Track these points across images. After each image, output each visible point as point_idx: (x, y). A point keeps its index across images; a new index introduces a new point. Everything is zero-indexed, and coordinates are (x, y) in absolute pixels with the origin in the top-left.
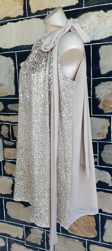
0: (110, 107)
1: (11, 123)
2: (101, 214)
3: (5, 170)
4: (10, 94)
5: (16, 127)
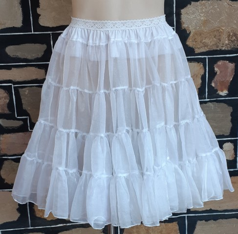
0: (204, 42)
1: (15, 83)
2: (187, 216)
3: (3, 177)
4: (11, 26)
5: (27, 91)
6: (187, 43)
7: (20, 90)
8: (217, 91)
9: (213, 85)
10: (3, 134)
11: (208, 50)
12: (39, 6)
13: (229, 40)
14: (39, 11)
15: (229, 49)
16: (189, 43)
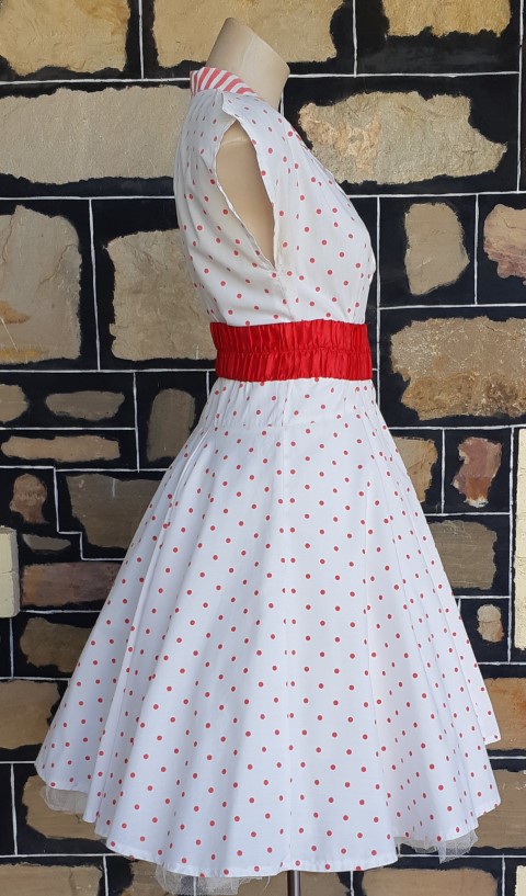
0: (438, 400)
1: (59, 465)
3: (24, 652)
4: (57, 357)
5: (83, 482)
6: (403, 401)
7: (68, 479)
8: (464, 497)
9: (456, 485)
10: (30, 564)
11: (445, 415)
12: (113, 321)
13: (489, 398)
14: (113, 329)
15: (489, 415)
16: (408, 399)
